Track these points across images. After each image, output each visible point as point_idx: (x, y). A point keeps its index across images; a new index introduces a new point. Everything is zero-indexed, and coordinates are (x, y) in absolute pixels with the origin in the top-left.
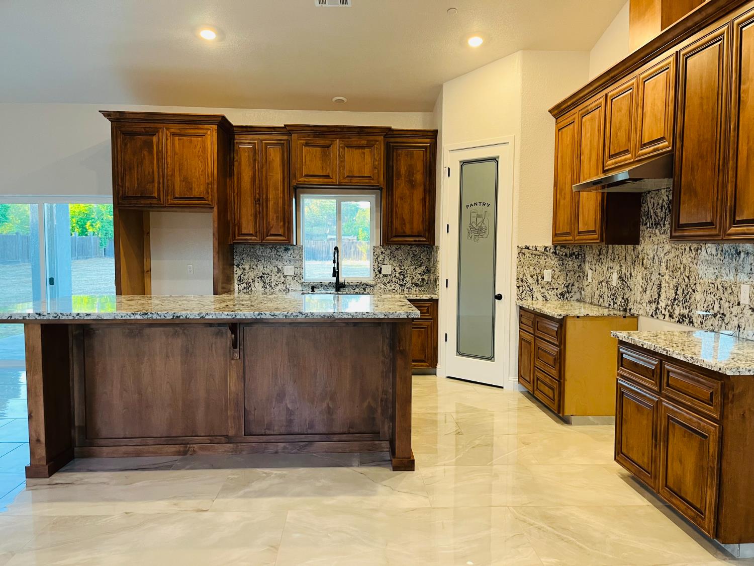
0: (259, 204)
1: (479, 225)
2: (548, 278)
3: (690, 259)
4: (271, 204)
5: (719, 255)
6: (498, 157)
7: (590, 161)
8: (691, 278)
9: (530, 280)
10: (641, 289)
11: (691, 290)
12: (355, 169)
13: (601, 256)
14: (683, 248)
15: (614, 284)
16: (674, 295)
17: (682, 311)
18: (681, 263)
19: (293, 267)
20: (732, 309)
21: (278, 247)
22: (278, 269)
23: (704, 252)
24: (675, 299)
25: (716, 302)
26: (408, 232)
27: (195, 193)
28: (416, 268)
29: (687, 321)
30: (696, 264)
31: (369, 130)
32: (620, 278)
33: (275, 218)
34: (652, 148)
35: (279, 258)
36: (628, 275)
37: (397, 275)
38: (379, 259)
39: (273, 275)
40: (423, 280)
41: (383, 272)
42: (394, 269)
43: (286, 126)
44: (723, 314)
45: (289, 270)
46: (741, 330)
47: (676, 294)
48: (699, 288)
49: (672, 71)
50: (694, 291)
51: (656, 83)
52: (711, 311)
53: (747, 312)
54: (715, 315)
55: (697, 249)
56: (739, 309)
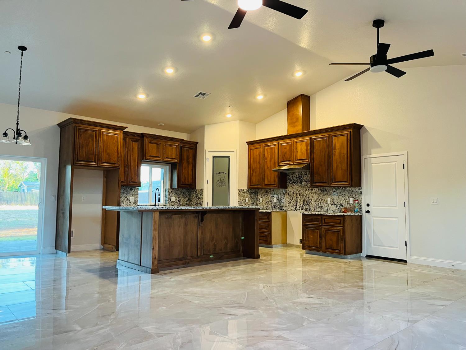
0: (127, 167)
1: (222, 181)
2: (247, 201)
3: (309, 193)
4: (132, 168)
5: (319, 191)
6: (230, 156)
7: (271, 161)
8: (309, 198)
9: (242, 202)
10: (288, 203)
12: (170, 155)
13: (267, 193)
14: (306, 189)
15: (275, 201)
16: (303, 203)
17: (306, 207)
18: (305, 194)
19: (134, 198)
20: (325, 205)
21: (127, 188)
22: (127, 199)
23: (314, 190)
24: (303, 204)
25: (319, 204)
26: (187, 183)
27: (113, 161)
28: (184, 199)
29: (309, 210)
30: (311, 194)
31: (175, 139)
32: (278, 200)
33: (134, 174)
34: (301, 161)
35: (128, 193)
36: (282, 199)
37: (177, 202)
38: (171, 194)
39: (125, 202)
40: (187, 204)
41: (172, 200)
42: (176, 199)
43: (142, 134)
44: (322, 206)
45: (132, 199)
46: (328, 210)
47: (304, 203)
48: (313, 200)
49: (308, 142)
50: (311, 201)
51: (302, 144)
52: (318, 206)
53: (330, 205)
54: (319, 207)
55: (311, 190)
56: (327, 205)
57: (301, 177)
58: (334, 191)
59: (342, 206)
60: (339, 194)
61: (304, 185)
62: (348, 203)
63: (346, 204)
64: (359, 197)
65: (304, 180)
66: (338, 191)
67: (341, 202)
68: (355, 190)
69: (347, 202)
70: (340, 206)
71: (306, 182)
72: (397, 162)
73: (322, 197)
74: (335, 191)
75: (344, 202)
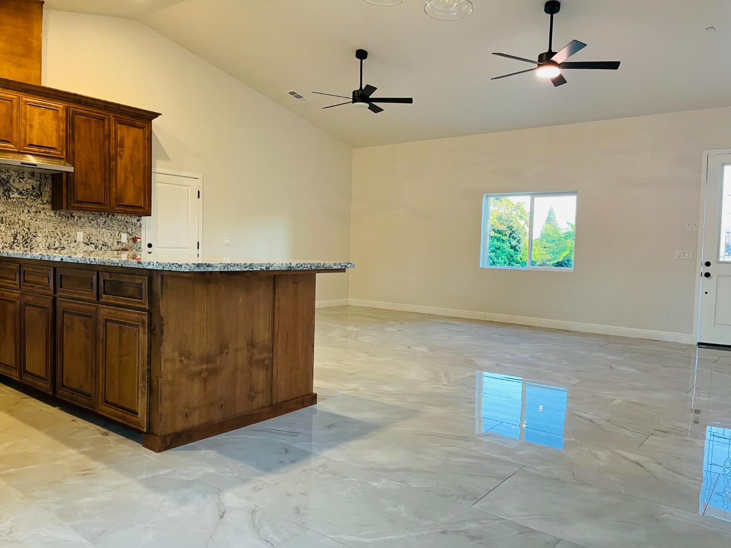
3: (29, 218)
5: (57, 217)
8: (30, 229)
11: (31, 236)
14: (21, 210)
16: (12, 240)
18: (19, 219)
20: (70, 245)
23: (43, 214)
25: (57, 242)
30: (36, 221)
34: (43, 150)
44: (63, 248)
47: (15, 238)
48: (39, 234)
49: (62, 114)
50: (35, 237)
51: (44, 112)
52: (53, 247)
53: (82, 245)
54: (56, 249)
55: (36, 212)
56: (75, 244)
57: (8, 182)
58: (90, 218)
59: (107, 247)
60: (101, 226)
61: (14, 200)
62: (118, 242)
63: (116, 243)
64: (137, 232)
65: (18, 189)
66: (98, 220)
67: (106, 239)
68: (130, 221)
69: (116, 241)
70: (103, 247)
71: (21, 193)
72: (190, 187)
73: (63, 228)
74: (92, 220)
75: (111, 239)
